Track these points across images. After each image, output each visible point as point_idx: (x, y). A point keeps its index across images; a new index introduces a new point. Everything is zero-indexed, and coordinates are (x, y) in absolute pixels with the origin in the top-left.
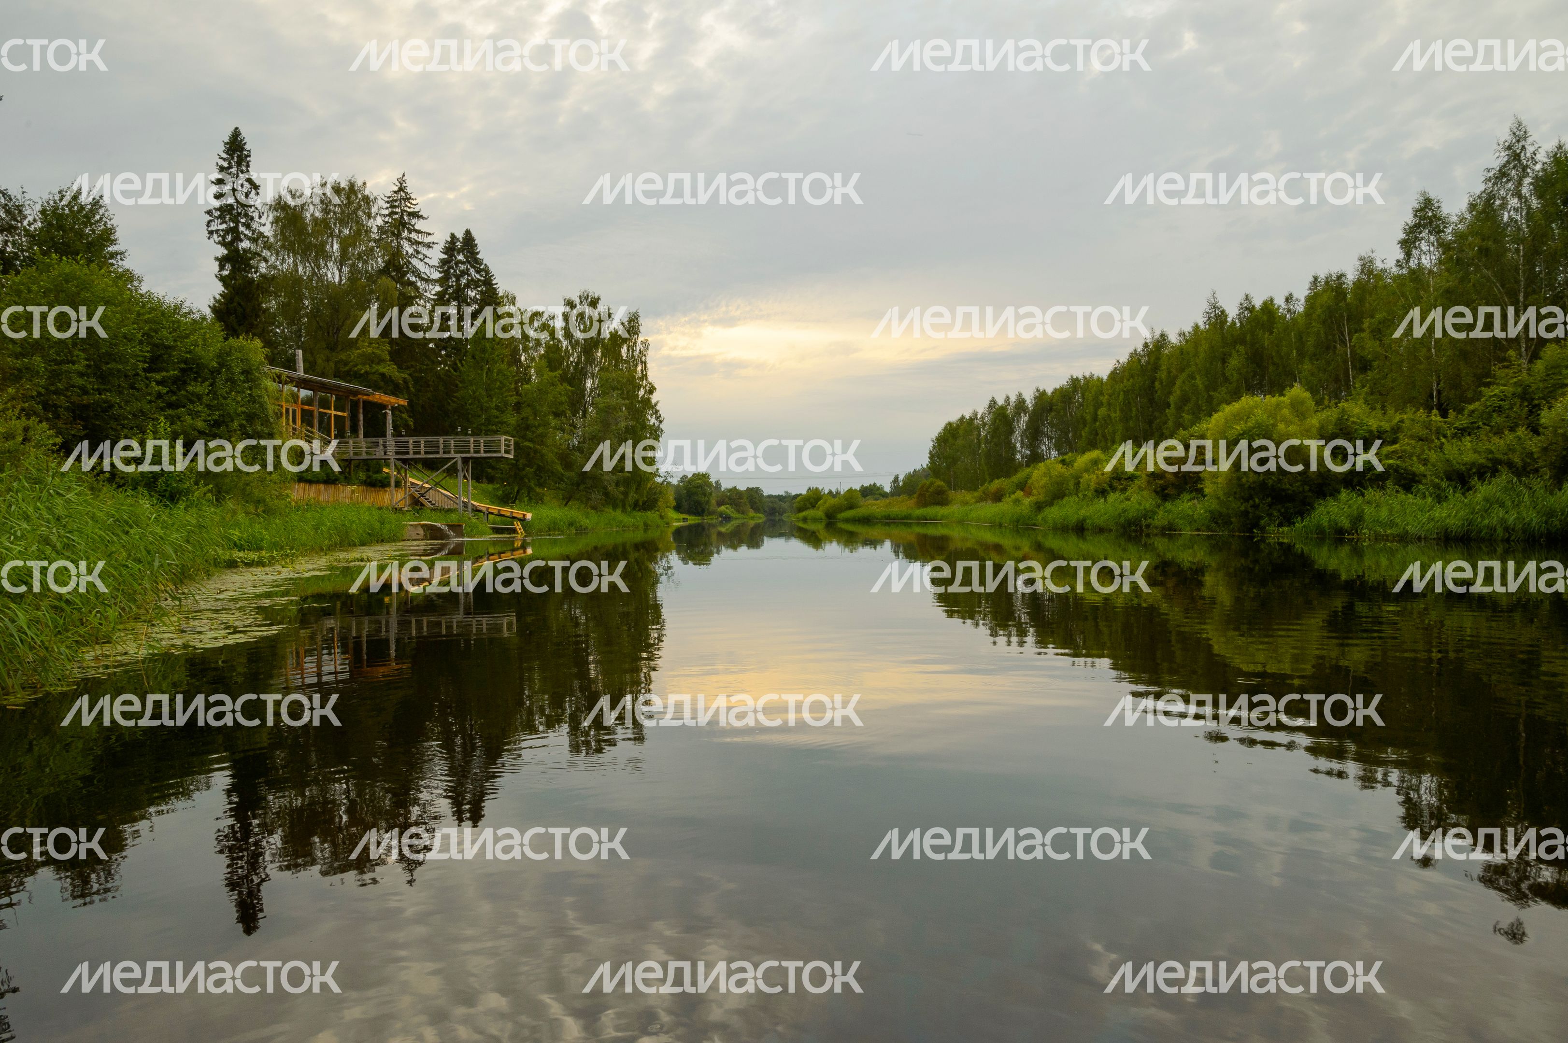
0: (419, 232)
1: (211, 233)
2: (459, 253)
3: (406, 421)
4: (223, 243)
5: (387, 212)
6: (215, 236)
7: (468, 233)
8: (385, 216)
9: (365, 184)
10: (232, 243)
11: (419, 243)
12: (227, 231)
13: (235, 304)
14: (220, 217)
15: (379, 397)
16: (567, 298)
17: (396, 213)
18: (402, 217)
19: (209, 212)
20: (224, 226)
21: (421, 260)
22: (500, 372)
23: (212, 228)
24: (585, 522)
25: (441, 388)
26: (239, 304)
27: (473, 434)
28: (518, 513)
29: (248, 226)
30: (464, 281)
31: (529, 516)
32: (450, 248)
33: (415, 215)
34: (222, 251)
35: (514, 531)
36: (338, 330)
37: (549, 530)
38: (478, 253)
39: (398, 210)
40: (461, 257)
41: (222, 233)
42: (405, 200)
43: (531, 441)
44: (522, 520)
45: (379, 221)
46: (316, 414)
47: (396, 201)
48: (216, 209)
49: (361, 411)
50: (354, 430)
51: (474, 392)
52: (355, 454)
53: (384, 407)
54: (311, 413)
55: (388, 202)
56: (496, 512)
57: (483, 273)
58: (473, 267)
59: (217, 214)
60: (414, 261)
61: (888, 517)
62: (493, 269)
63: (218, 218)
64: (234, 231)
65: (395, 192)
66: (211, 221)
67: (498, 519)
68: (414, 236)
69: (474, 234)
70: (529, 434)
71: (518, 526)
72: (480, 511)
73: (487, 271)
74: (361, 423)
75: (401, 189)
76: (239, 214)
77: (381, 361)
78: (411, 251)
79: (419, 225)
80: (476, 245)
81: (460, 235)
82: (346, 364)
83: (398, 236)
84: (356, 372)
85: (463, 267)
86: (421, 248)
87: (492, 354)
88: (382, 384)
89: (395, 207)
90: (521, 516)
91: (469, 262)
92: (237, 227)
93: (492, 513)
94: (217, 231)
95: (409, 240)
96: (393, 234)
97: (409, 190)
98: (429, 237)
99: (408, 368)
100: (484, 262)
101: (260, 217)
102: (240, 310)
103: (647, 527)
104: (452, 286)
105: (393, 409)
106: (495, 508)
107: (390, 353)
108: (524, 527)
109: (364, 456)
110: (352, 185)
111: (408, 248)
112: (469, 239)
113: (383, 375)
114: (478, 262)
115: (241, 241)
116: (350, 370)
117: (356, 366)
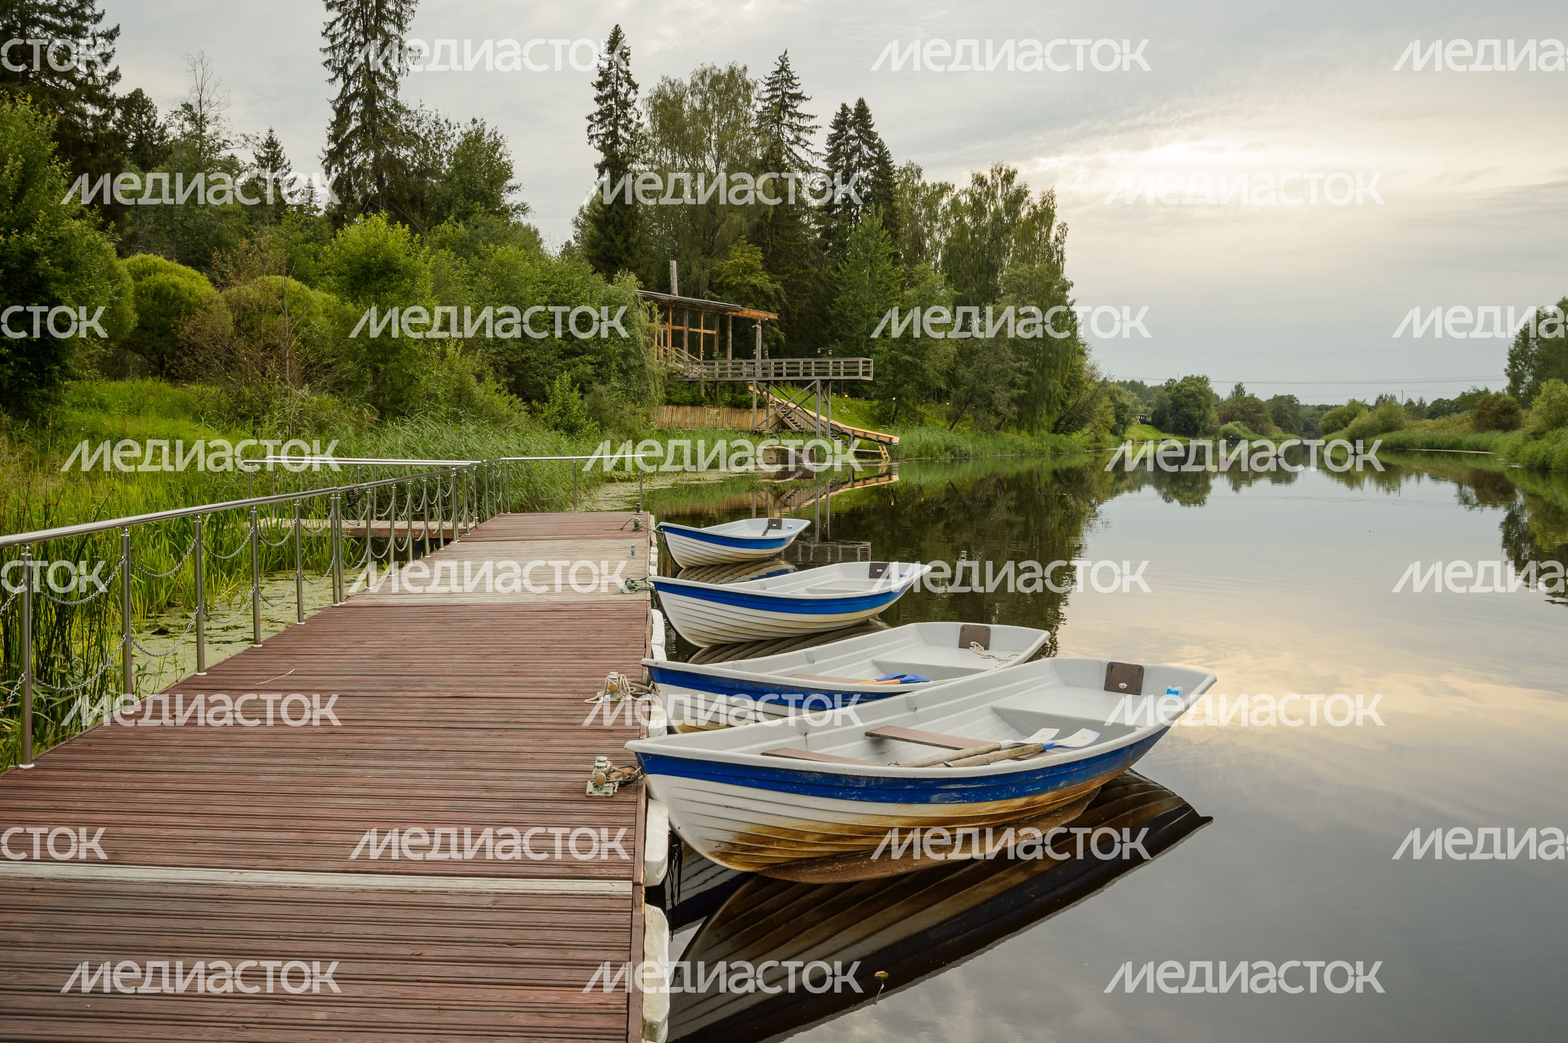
0: (800, 116)
1: (591, 137)
2: (850, 127)
3: (777, 335)
4: (603, 148)
5: (767, 95)
6: (595, 141)
7: (861, 102)
8: (765, 100)
9: (745, 68)
10: (611, 146)
11: (800, 129)
12: (606, 135)
13: (613, 213)
14: (600, 121)
15: (749, 312)
16: (976, 172)
17: (777, 96)
18: (783, 100)
19: (590, 118)
20: (603, 131)
21: (803, 147)
22: (884, 272)
23: (593, 133)
24: (967, 445)
25: (821, 289)
26: (617, 213)
27: (834, 356)
28: (884, 436)
29: (626, 129)
30: (855, 159)
31: (896, 440)
32: (841, 123)
33: (799, 97)
34: (600, 157)
35: (879, 456)
36: (715, 231)
37: (920, 455)
38: (872, 126)
39: (779, 93)
40: (852, 132)
41: (601, 138)
42: (786, 80)
43: (910, 354)
44: (889, 444)
45: (759, 108)
46: (686, 334)
47: (777, 82)
48: (597, 114)
49: (730, 327)
50: (723, 347)
51: (855, 296)
52: (720, 375)
53: (754, 321)
54: (681, 333)
55: (769, 84)
56: (862, 435)
57: (877, 150)
58: (865, 142)
59: (597, 118)
60: (796, 149)
61: (1430, 445)
62: (889, 146)
63: (598, 122)
64: (613, 134)
65: (777, 72)
66: (591, 126)
67: (866, 442)
68: (795, 120)
69: (868, 104)
70: (909, 347)
71: (883, 450)
72: (846, 434)
73: (881, 150)
74: (730, 340)
75: (783, 69)
76: (618, 117)
77: (751, 270)
78: (792, 138)
79: (802, 107)
80: (870, 117)
81: (852, 105)
82: (719, 275)
83: (778, 121)
84: (728, 284)
85: (854, 143)
86: (802, 135)
87: (875, 252)
88: (753, 296)
89: (777, 89)
90: (887, 440)
91: (861, 138)
92: (615, 130)
93: (858, 437)
94: (597, 135)
95: (790, 126)
96: (774, 121)
97: (791, 69)
98: (812, 120)
99: (784, 273)
100: (879, 136)
101: (638, 118)
102: (618, 218)
103: (1057, 453)
104: (842, 167)
105: (764, 324)
106: (860, 430)
107: (762, 262)
108: (890, 452)
109: (729, 378)
110: (732, 72)
111: (788, 135)
112: (862, 110)
113: (754, 286)
114: (873, 136)
115: (620, 144)
116: (722, 282)
117: (728, 276)
